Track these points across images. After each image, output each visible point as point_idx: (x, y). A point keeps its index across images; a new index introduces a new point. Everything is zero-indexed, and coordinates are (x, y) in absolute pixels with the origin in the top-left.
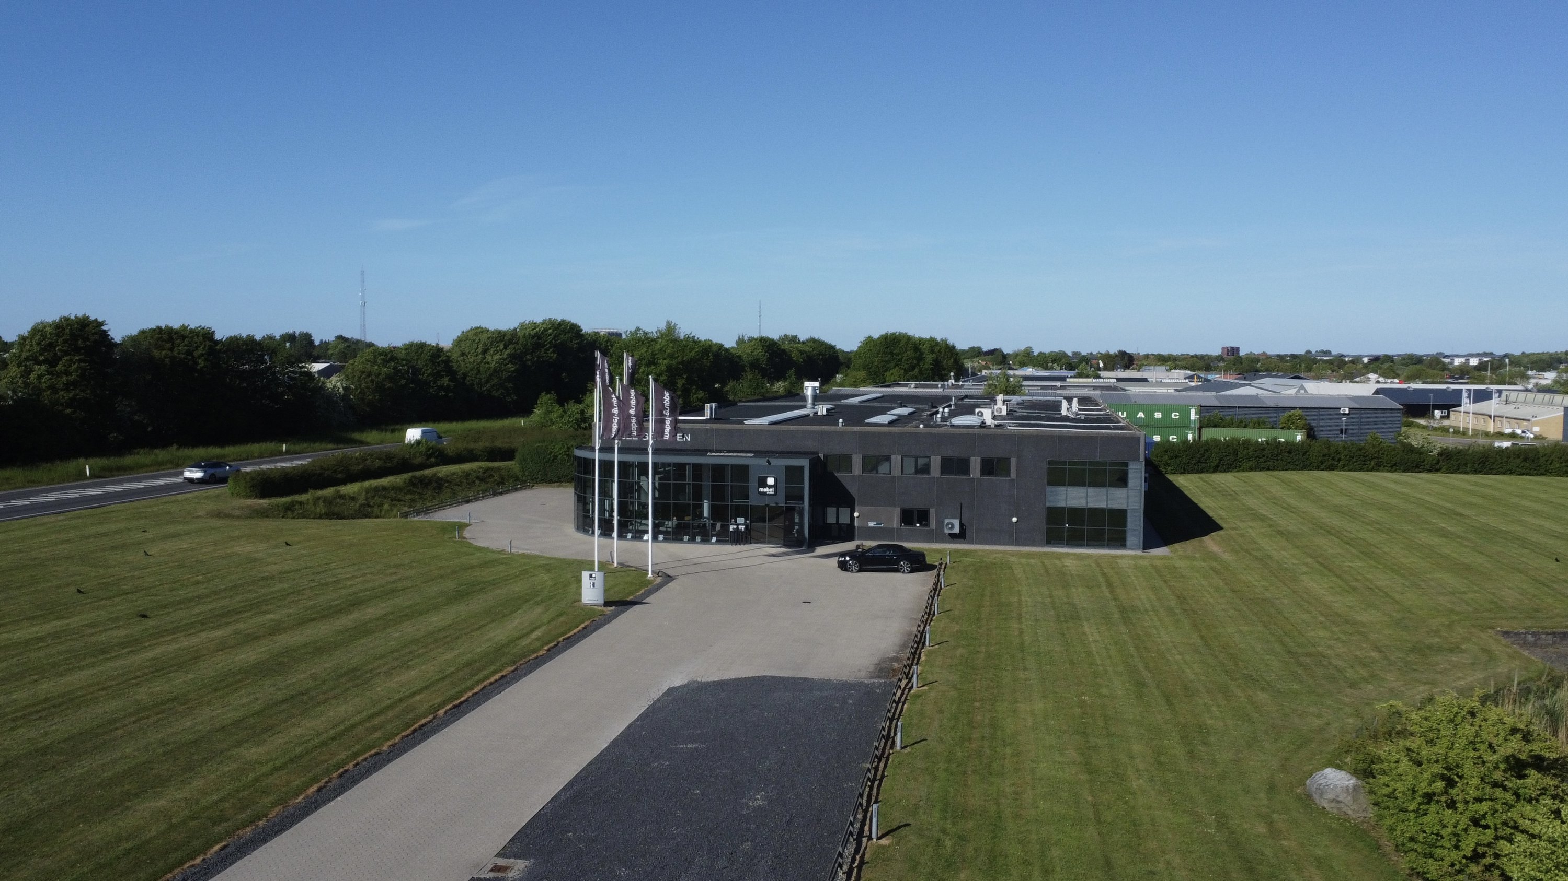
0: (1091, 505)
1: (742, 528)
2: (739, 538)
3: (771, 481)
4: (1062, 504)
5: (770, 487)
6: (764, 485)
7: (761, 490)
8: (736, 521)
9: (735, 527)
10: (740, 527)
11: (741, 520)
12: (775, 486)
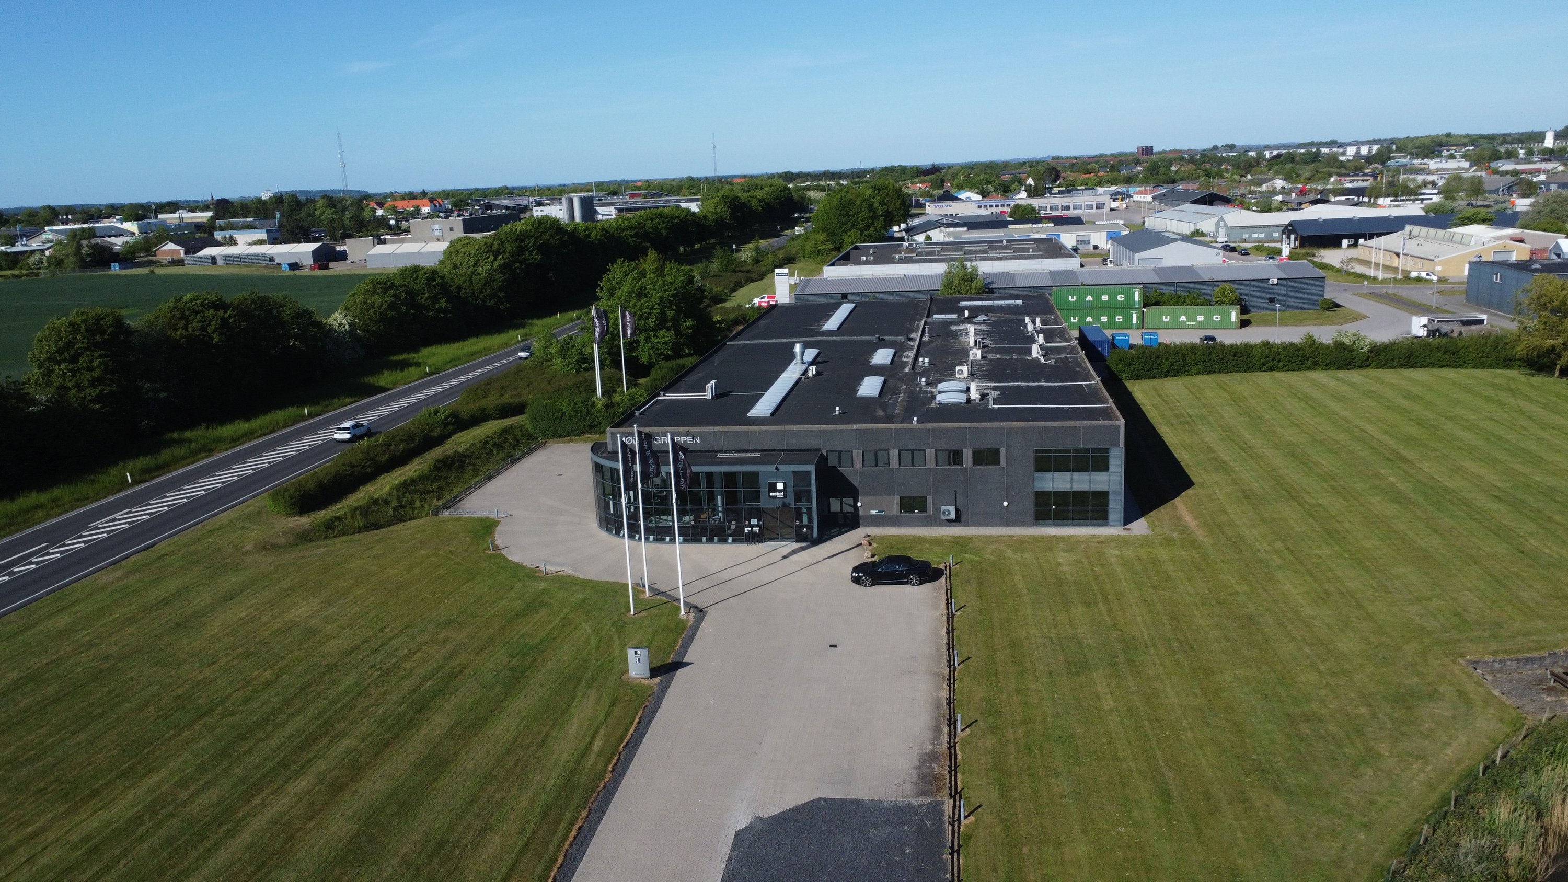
0: (1075, 488)
1: (756, 529)
2: (753, 538)
3: (780, 486)
4: (1049, 488)
5: (780, 491)
6: (775, 490)
7: (771, 494)
8: (749, 522)
9: (750, 529)
10: (755, 529)
11: (754, 522)
12: (784, 490)
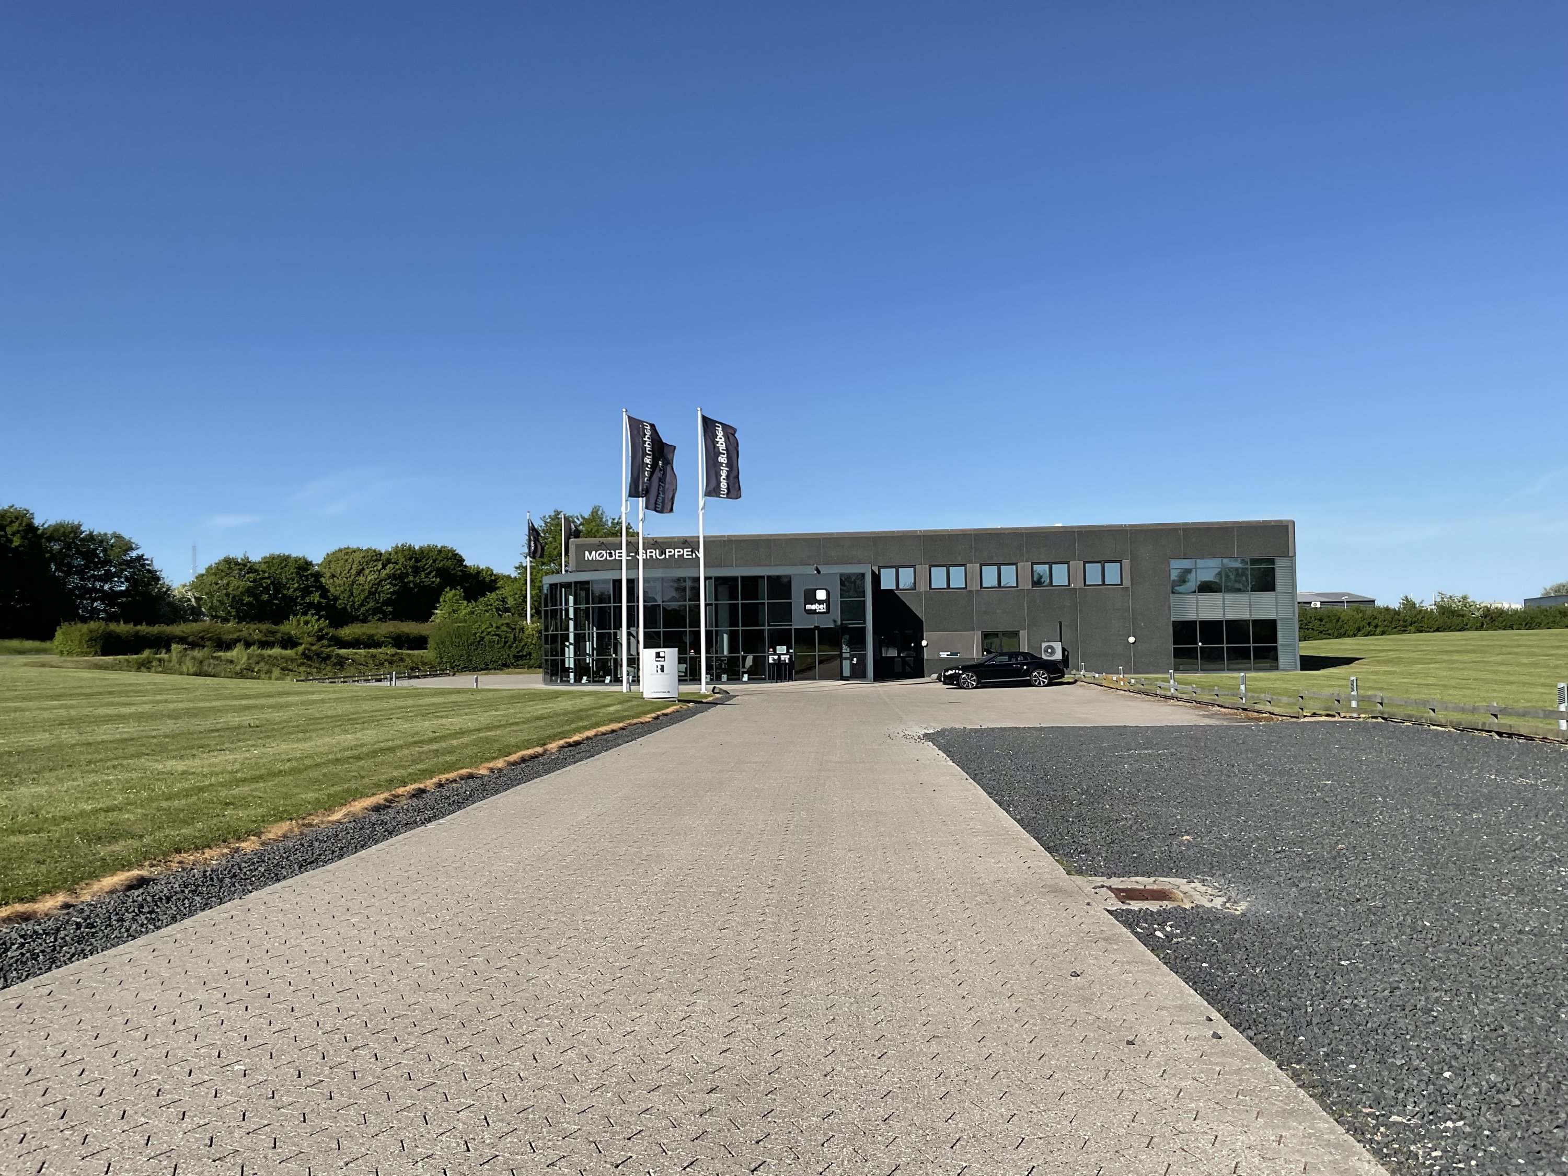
0: (1230, 616)
1: (786, 658)
2: (781, 673)
3: (821, 595)
4: (1192, 617)
5: (821, 602)
6: (815, 601)
7: (808, 607)
8: (775, 651)
9: (776, 657)
10: (783, 657)
11: (782, 649)
12: (827, 601)
